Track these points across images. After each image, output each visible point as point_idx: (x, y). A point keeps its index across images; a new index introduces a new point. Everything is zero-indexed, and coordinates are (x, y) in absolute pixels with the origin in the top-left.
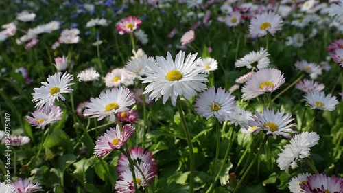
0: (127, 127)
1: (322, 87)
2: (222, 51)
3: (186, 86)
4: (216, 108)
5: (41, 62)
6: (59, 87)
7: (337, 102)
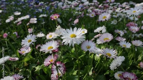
1: (125, 39)
2: (88, 26)
3: (78, 40)
4: (89, 47)
5: (23, 30)
7: (131, 45)
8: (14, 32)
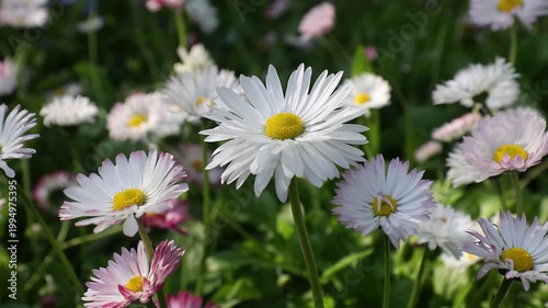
0: (165, 251)
3: (313, 153)
6: (1, 142)
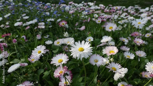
1: (129, 49)
2: (94, 31)
4: (97, 61)
5: (31, 33)
6: (41, 51)
7: (134, 56)
8: (23, 36)
